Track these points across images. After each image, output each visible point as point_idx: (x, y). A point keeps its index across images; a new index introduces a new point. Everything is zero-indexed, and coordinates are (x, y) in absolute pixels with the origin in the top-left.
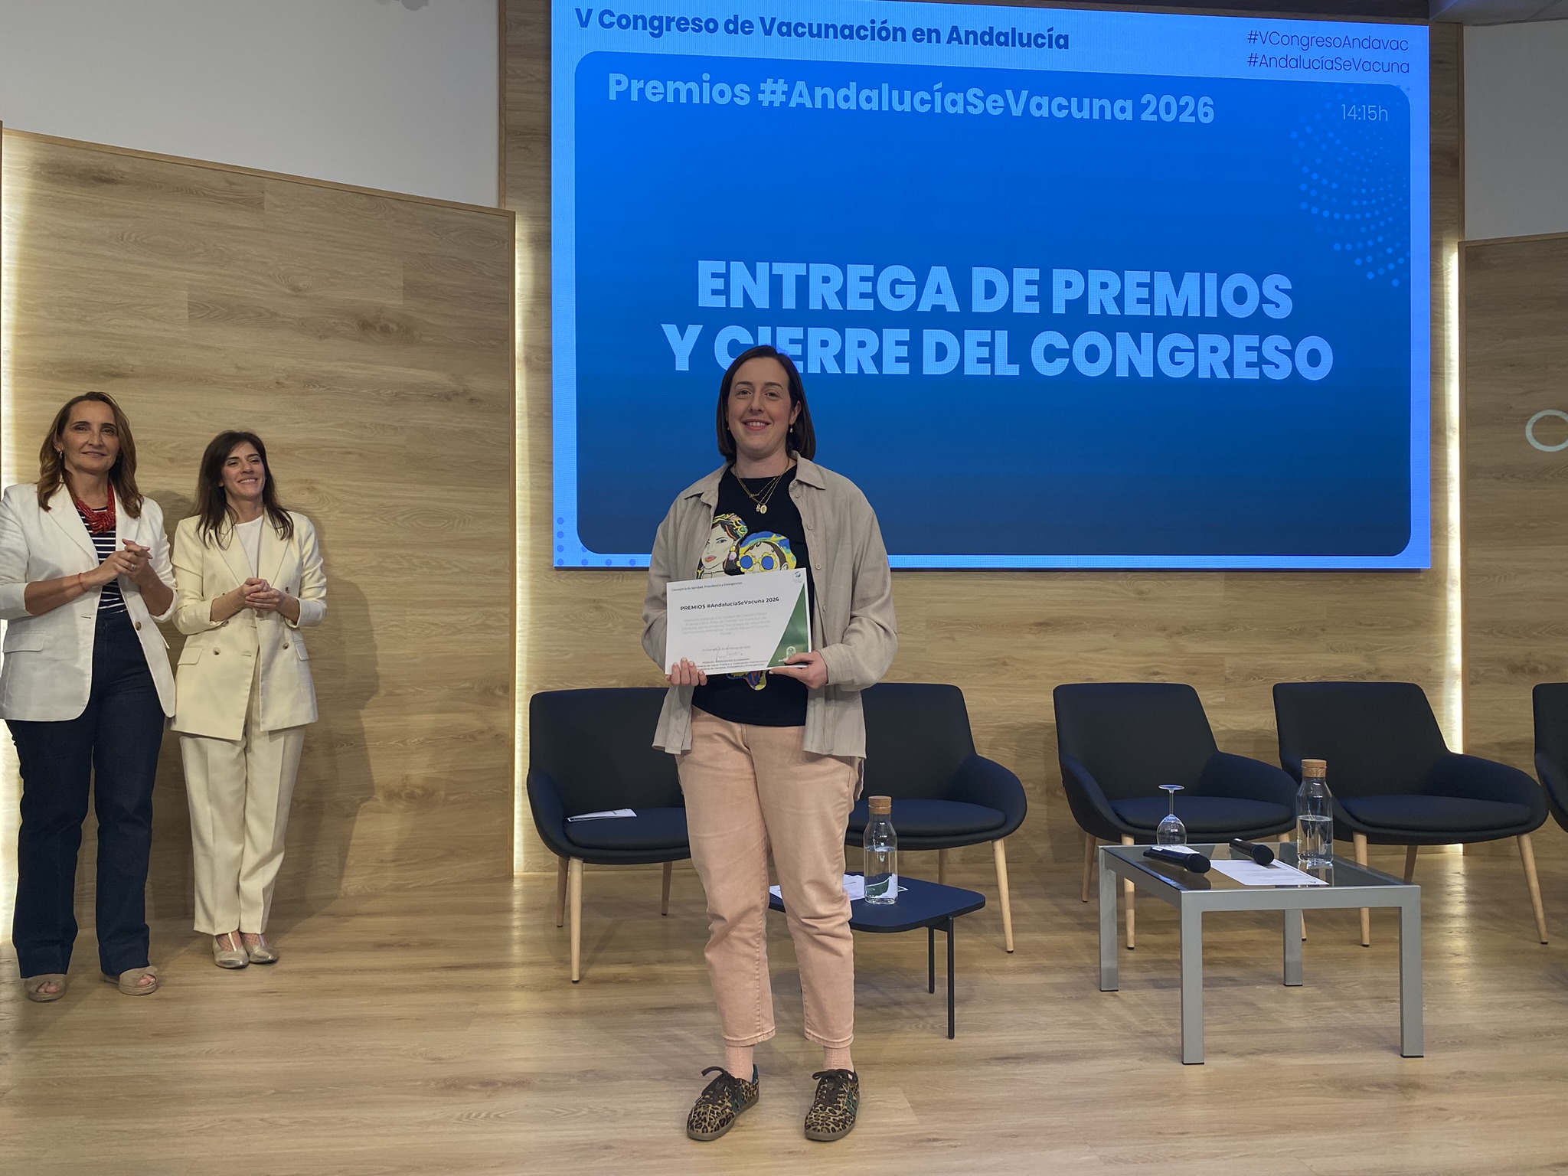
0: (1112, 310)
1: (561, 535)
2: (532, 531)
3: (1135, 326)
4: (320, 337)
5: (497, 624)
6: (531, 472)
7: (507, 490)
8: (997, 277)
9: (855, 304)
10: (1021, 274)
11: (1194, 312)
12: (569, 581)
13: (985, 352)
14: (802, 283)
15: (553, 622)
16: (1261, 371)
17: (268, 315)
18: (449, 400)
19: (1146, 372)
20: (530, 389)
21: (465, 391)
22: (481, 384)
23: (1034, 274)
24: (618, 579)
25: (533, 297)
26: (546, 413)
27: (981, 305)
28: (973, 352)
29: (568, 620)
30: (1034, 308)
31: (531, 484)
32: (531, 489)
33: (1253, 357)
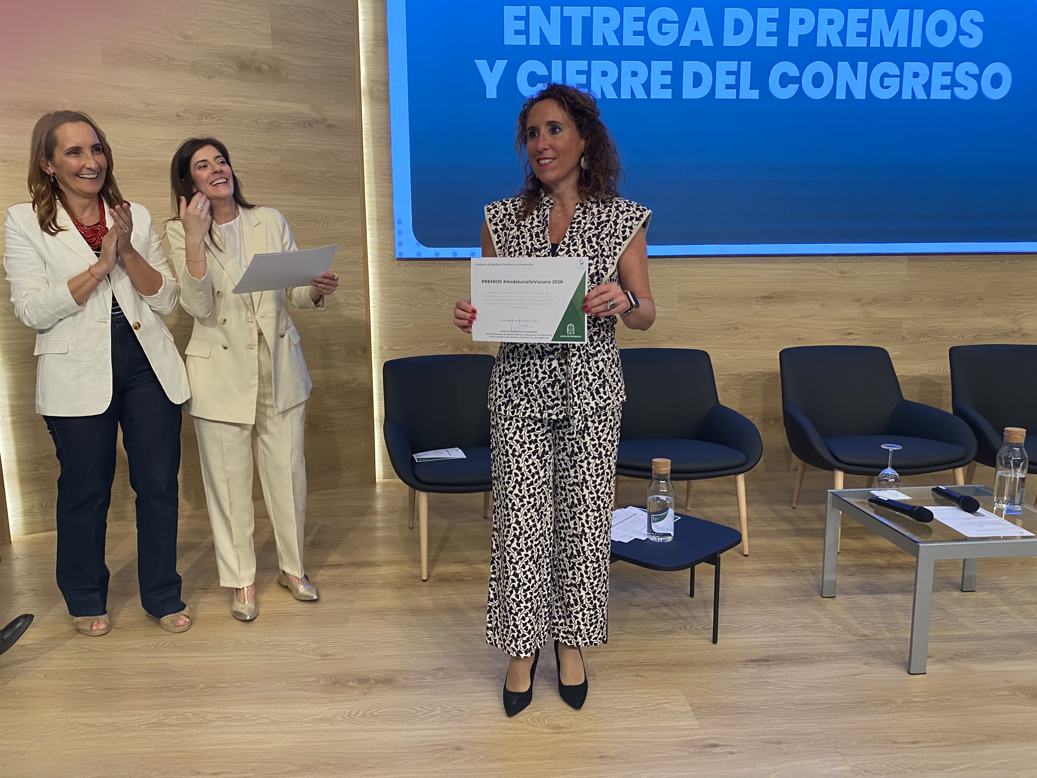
0: (836, 42)
1: (400, 233)
2: (379, 229)
3: (853, 56)
4: (209, 77)
5: (355, 302)
6: (376, 183)
7: (359, 198)
8: (743, 15)
9: (631, 40)
10: (764, 13)
11: (902, 43)
12: (407, 268)
13: (731, 80)
14: (587, 23)
15: (397, 300)
16: (953, 93)
17: (165, 59)
18: (312, 126)
19: (860, 94)
20: (372, 115)
21: (323, 119)
22: (335, 113)
23: (775, 13)
24: (444, 266)
25: (375, 40)
26: (386, 136)
27: (730, 40)
28: (723, 80)
29: (408, 299)
30: (773, 42)
31: (376, 192)
32: (376, 197)
33: (947, 80)
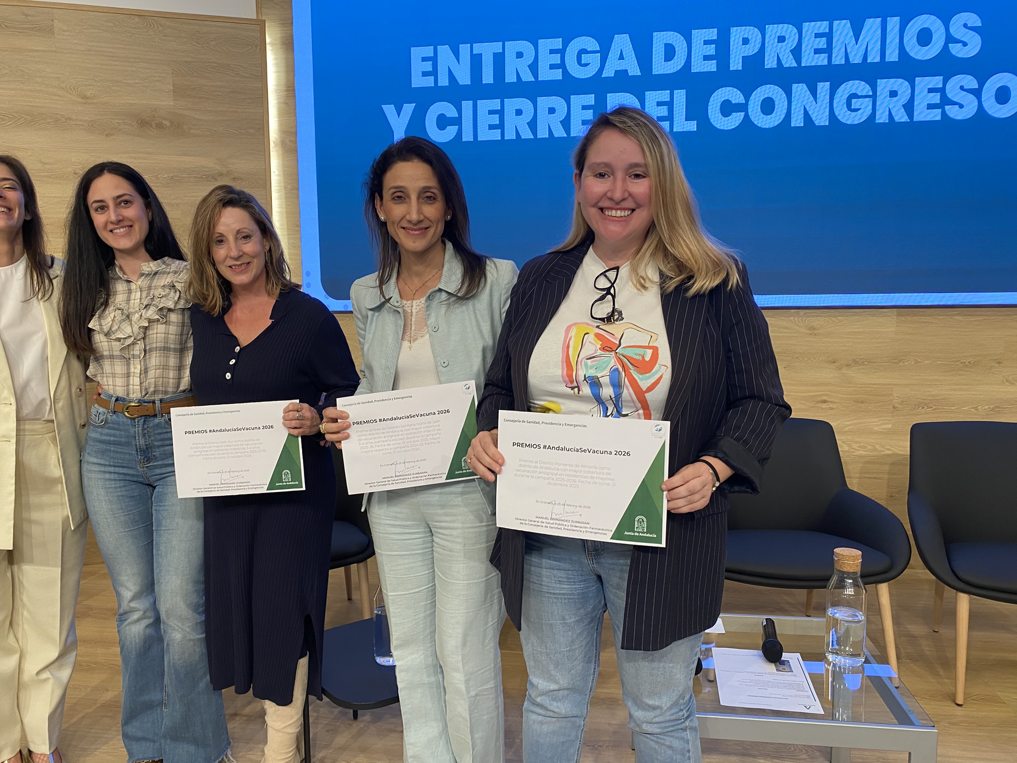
0: (789, 62)
1: (308, 285)
3: (812, 77)
4: (107, 135)
8: (676, 39)
10: (699, 35)
13: (664, 111)
14: (499, 60)
16: (944, 113)
17: (63, 120)
18: (215, 179)
23: (713, 34)
27: (660, 67)
28: (654, 111)
